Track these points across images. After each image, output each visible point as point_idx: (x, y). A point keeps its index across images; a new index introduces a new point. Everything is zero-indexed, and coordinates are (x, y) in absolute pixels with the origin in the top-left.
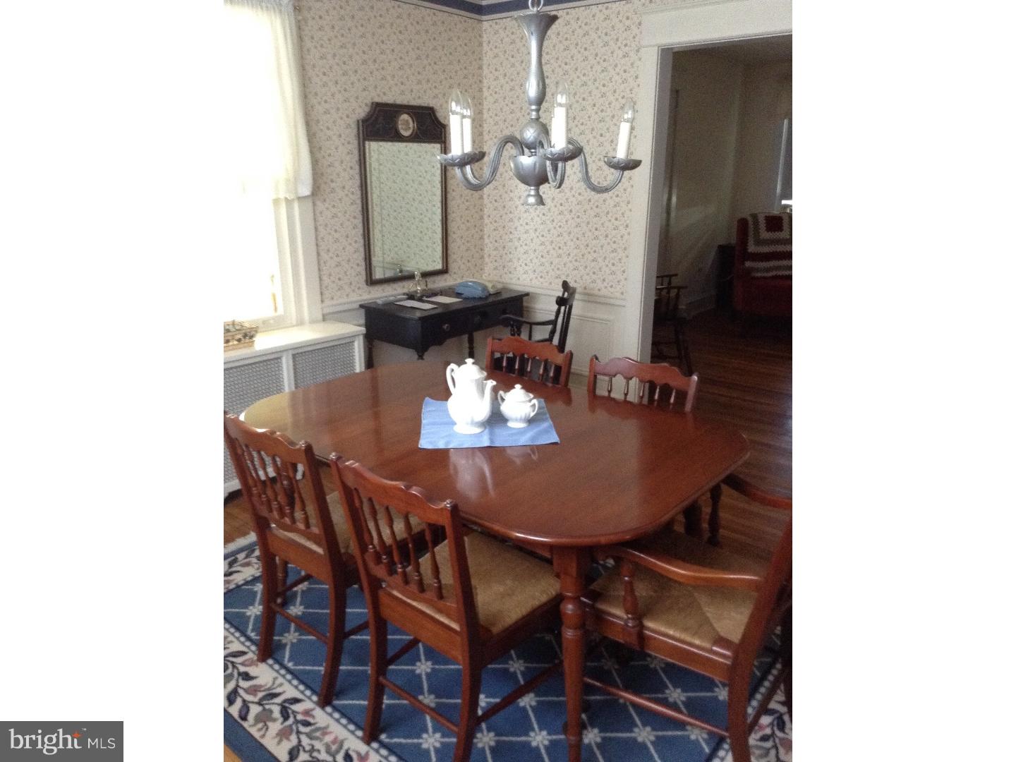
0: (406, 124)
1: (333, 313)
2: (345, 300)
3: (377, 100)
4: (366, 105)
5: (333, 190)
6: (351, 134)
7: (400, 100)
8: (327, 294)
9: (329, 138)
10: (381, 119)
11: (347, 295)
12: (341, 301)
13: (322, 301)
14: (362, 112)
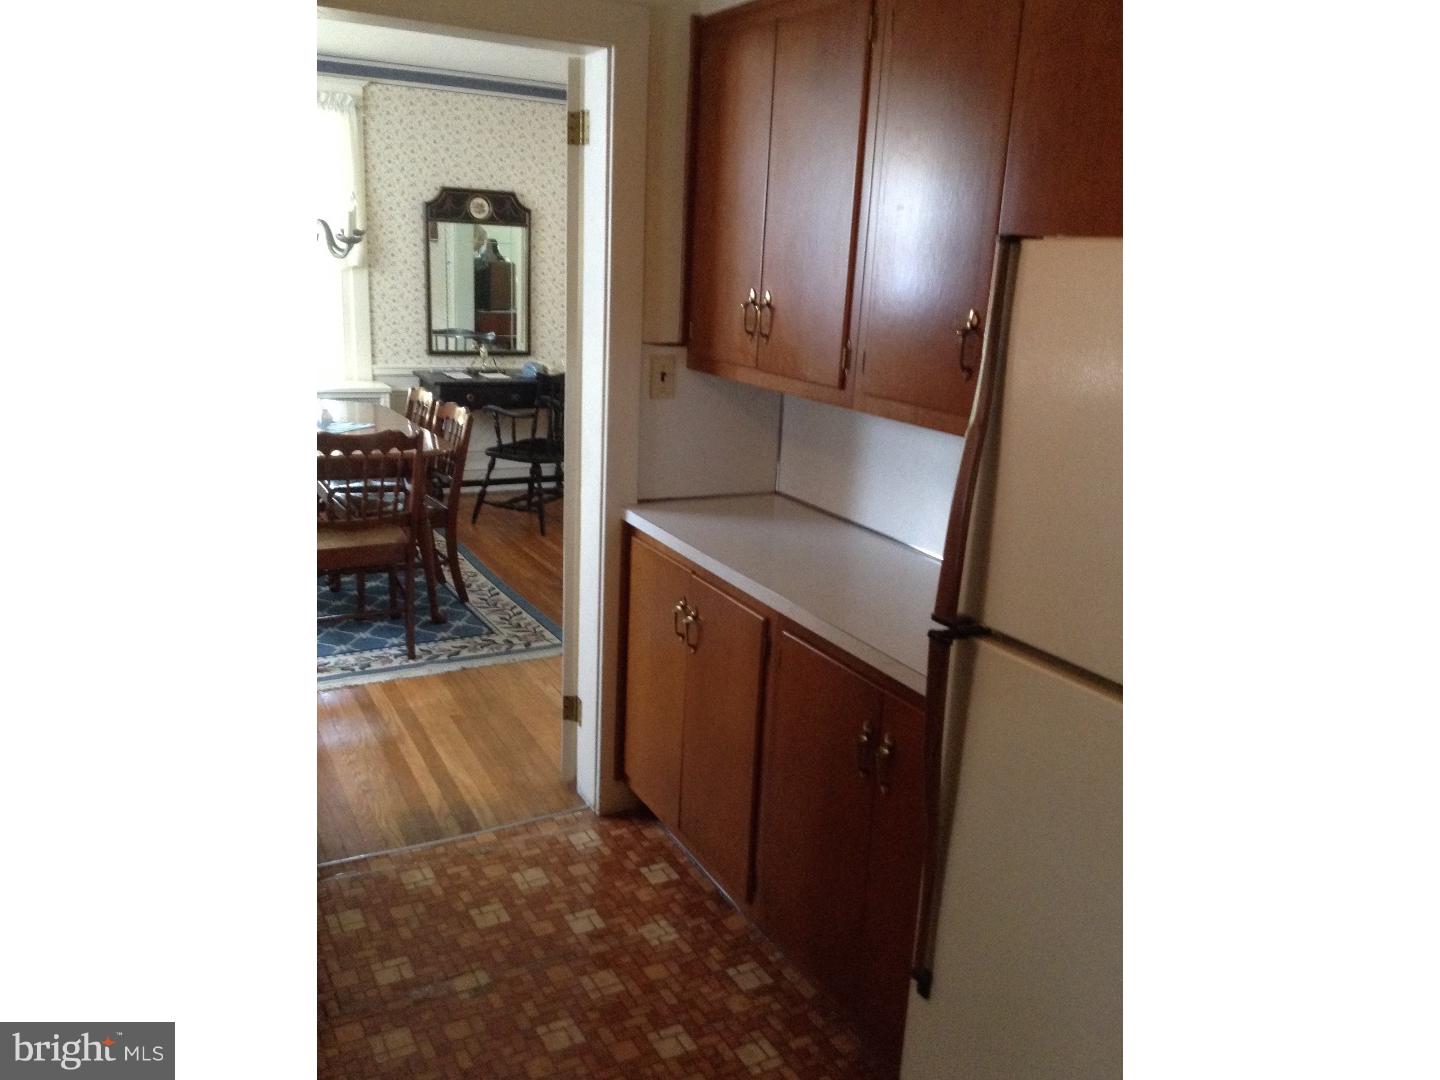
0: (480, 208)
1: (385, 376)
2: (401, 365)
3: (449, 184)
4: (436, 189)
5: (393, 264)
6: (417, 217)
7: (477, 185)
8: (380, 357)
9: (391, 218)
10: (449, 200)
11: (404, 361)
12: (395, 365)
13: (374, 363)
14: (430, 194)
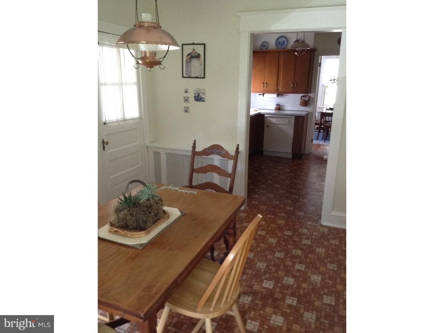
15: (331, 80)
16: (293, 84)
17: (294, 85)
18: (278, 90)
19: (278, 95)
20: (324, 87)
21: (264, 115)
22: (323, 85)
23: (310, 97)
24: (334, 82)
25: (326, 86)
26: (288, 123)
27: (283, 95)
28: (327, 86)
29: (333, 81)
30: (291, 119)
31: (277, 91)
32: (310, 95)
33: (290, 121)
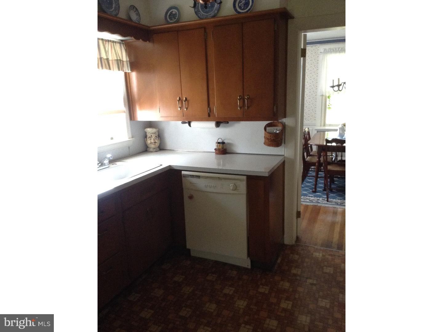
15: (333, 87)
16: (242, 100)
17: (244, 102)
18: (211, 114)
19: (218, 124)
20: (324, 98)
21: (181, 171)
22: (322, 95)
23: (284, 126)
24: (339, 90)
25: (327, 95)
26: (232, 192)
27: (228, 123)
28: (329, 97)
29: (336, 88)
30: (238, 183)
31: (209, 116)
32: (285, 120)
33: (236, 188)
